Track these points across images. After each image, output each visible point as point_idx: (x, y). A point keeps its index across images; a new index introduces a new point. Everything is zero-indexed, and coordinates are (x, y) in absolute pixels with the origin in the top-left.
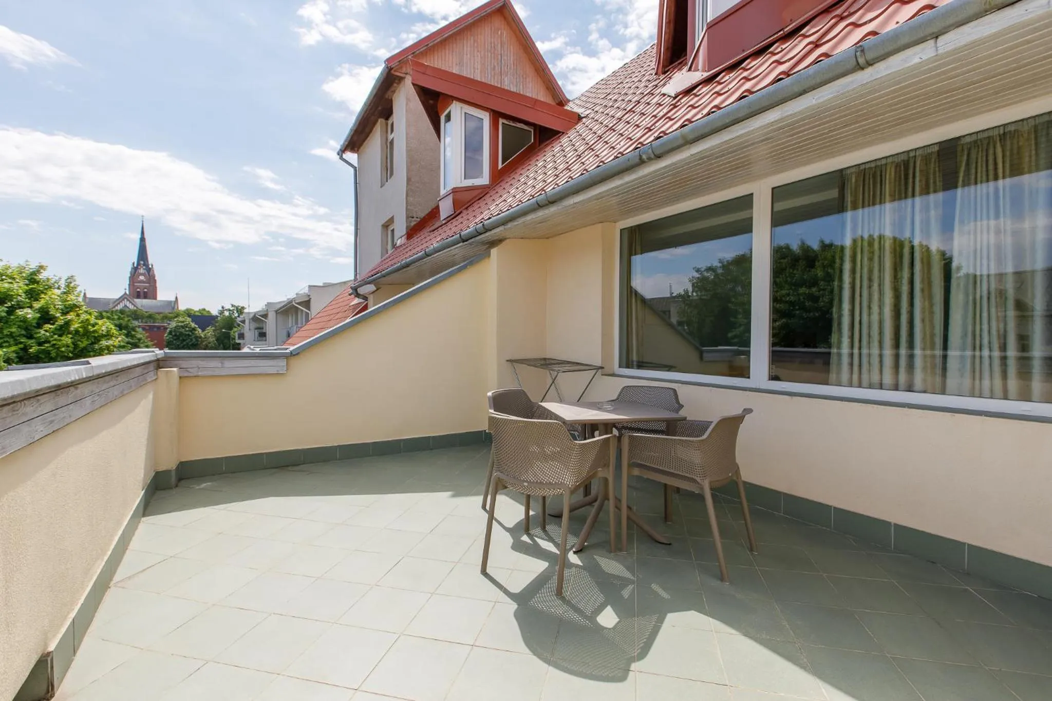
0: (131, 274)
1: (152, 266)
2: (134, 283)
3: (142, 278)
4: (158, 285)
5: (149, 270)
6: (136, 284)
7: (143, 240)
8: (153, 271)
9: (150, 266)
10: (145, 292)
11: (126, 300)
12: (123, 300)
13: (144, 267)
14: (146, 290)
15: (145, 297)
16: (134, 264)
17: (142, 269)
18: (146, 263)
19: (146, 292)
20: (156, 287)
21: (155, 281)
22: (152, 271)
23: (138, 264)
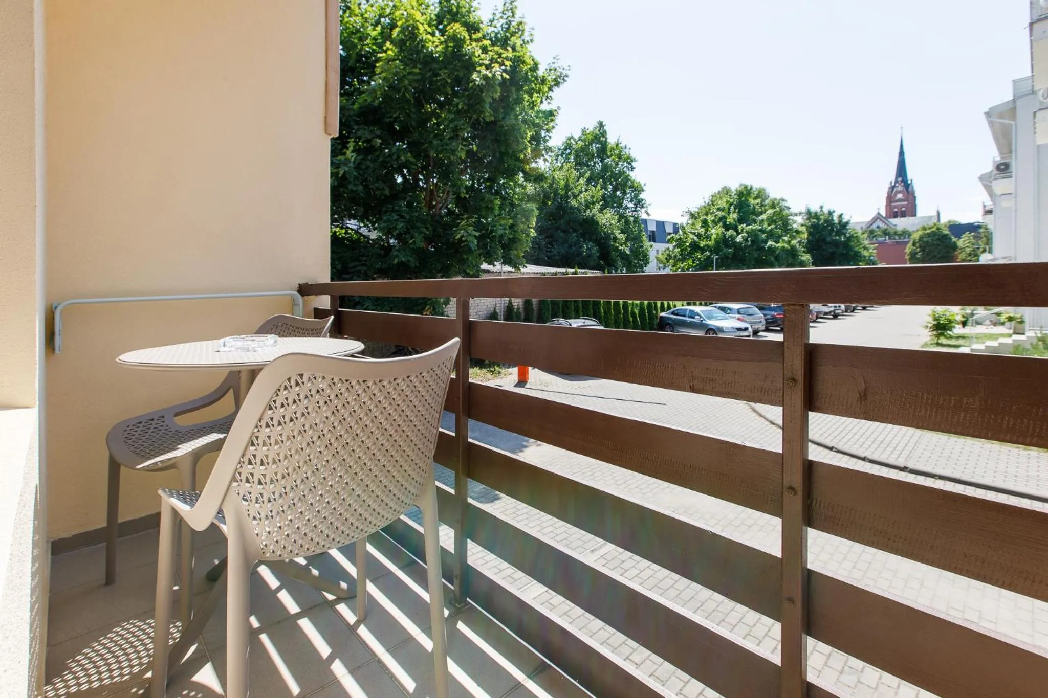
0: (888, 194)
1: (911, 181)
2: (891, 202)
3: (900, 196)
4: (918, 202)
5: (907, 186)
6: (893, 204)
7: (901, 154)
8: (913, 187)
9: (909, 182)
10: (902, 211)
11: (878, 220)
12: (876, 220)
13: (903, 184)
14: (904, 209)
15: (903, 215)
16: (891, 183)
17: (900, 186)
18: (905, 179)
19: (905, 211)
20: (916, 205)
21: (915, 198)
22: (910, 187)
23: (896, 182)
